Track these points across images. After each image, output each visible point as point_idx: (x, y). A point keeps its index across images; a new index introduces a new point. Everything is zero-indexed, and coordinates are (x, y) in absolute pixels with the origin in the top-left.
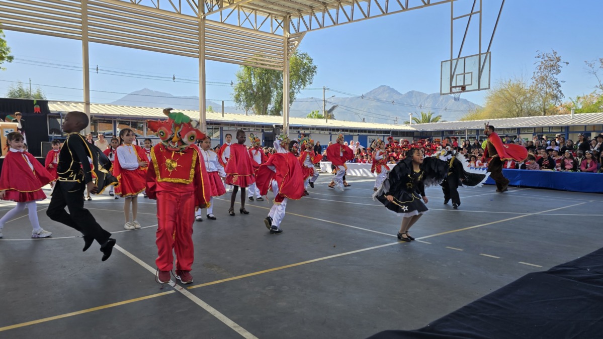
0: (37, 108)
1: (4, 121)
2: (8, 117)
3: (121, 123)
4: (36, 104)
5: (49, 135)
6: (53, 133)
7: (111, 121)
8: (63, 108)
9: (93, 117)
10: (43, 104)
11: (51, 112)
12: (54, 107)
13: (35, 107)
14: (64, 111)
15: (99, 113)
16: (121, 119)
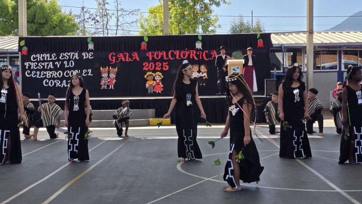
0: (260, 42)
1: (231, 59)
2: (234, 53)
3: (346, 53)
4: (259, 38)
5: (271, 71)
6: (275, 69)
7: (336, 51)
8: (285, 40)
9: (317, 48)
10: (267, 37)
11: (274, 46)
12: (276, 40)
13: (258, 41)
14: (286, 43)
15: (323, 42)
16: (348, 48)
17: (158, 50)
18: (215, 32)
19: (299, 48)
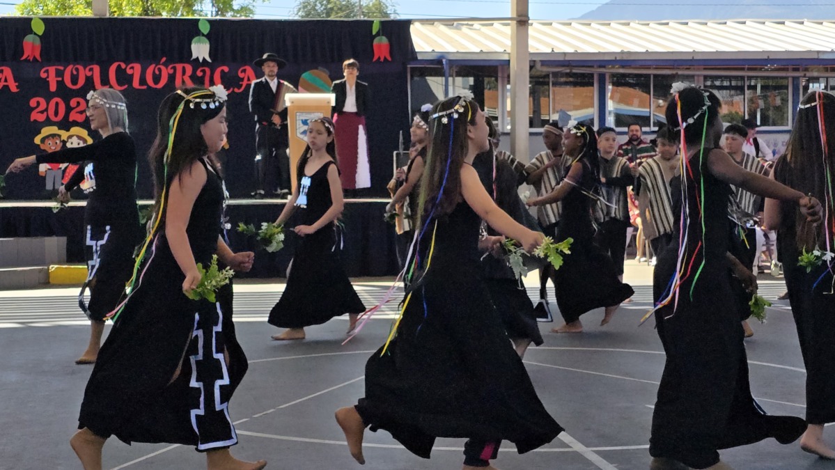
0: (379, 46)
2: (306, 76)
4: (378, 34)
8: (451, 41)
10: (398, 31)
11: (420, 57)
12: (427, 39)
13: (376, 41)
14: (455, 51)
15: (556, 51)
16: (623, 67)
17: (76, 60)
18: (252, 12)
19: (489, 67)
